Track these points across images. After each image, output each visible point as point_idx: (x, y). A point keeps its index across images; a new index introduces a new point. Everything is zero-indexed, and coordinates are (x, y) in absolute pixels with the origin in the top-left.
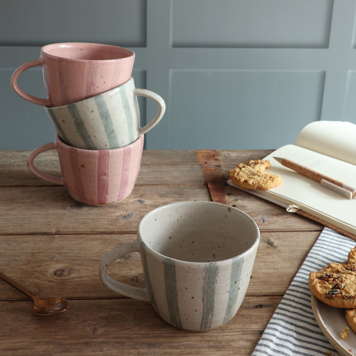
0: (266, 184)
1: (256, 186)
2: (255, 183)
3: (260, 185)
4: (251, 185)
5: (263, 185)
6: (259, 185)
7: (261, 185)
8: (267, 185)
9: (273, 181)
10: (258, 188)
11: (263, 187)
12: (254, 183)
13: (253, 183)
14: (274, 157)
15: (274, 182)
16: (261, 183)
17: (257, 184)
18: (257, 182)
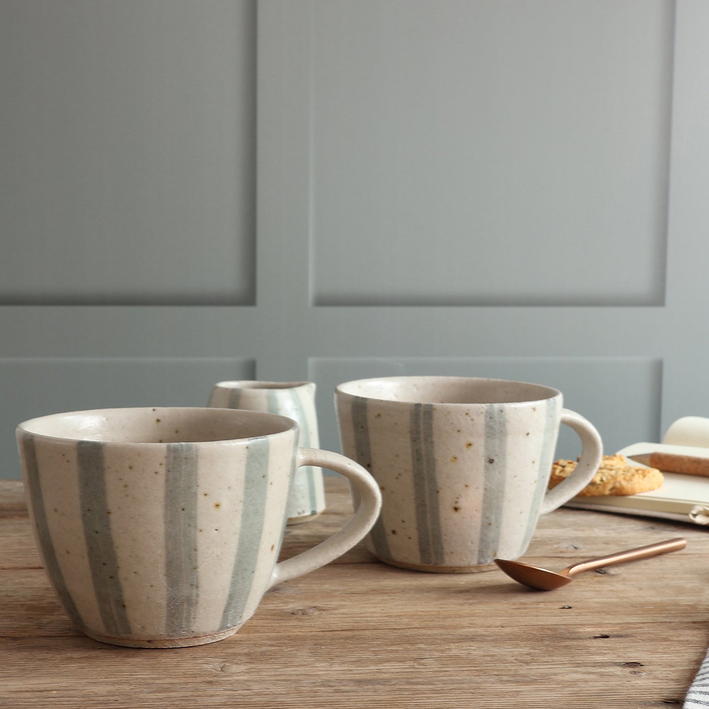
0: (631, 480)
1: (610, 486)
2: (607, 479)
3: (618, 485)
4: (599, 485)
5: (624, 483)
6: (615, 483)
7: (620, 483)
8: (633, 483)
9: (644, 476)
10: (614, 491)
11: (626, 487)
12: (604, 479)
13: (602, 480)
14: (629, 457)
15: (646, 479)
16: (620, 478)
17: (612, 482)
18: (610, 478)
